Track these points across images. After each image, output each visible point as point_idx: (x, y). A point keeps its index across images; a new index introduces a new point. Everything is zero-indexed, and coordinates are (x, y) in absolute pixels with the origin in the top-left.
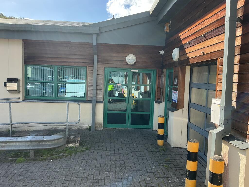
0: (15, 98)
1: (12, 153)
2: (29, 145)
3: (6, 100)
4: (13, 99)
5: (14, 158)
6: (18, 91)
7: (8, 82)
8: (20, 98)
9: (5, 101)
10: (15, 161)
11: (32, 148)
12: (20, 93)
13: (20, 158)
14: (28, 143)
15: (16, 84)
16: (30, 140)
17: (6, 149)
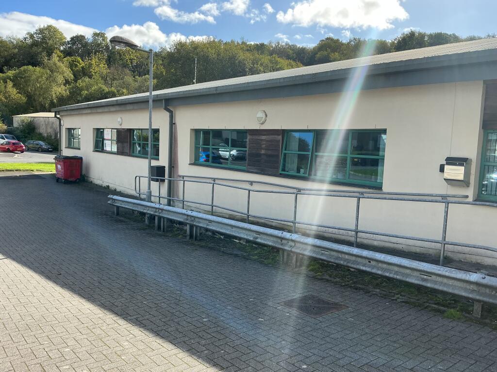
0: (457, 196)
1: (439, 296)
2: (473, 291)
3: (442, 197)
4: (454, 196)
5: (442, 308)
6: (465, 183)
7: (447, 164)
8: (467, 197)
9: (440, 199)
10: (442, 312)
11: (478, 297)
12: (468, 186)
13: (452, 310)
14: (472, 287)
15: (463, 168)
16: (476, 280)
17: (429, 285)
